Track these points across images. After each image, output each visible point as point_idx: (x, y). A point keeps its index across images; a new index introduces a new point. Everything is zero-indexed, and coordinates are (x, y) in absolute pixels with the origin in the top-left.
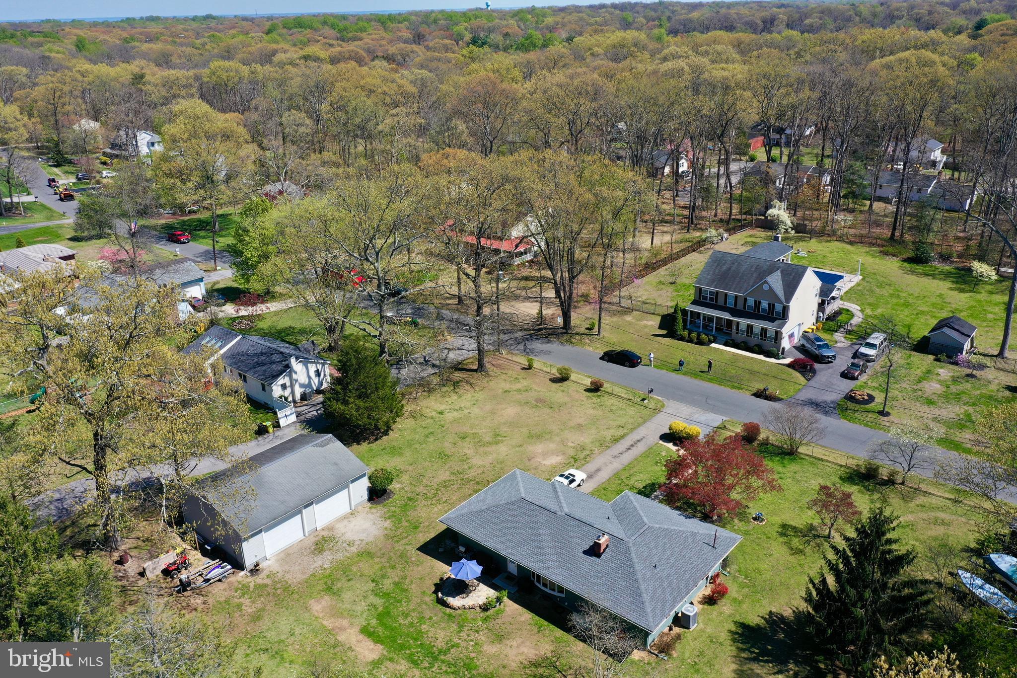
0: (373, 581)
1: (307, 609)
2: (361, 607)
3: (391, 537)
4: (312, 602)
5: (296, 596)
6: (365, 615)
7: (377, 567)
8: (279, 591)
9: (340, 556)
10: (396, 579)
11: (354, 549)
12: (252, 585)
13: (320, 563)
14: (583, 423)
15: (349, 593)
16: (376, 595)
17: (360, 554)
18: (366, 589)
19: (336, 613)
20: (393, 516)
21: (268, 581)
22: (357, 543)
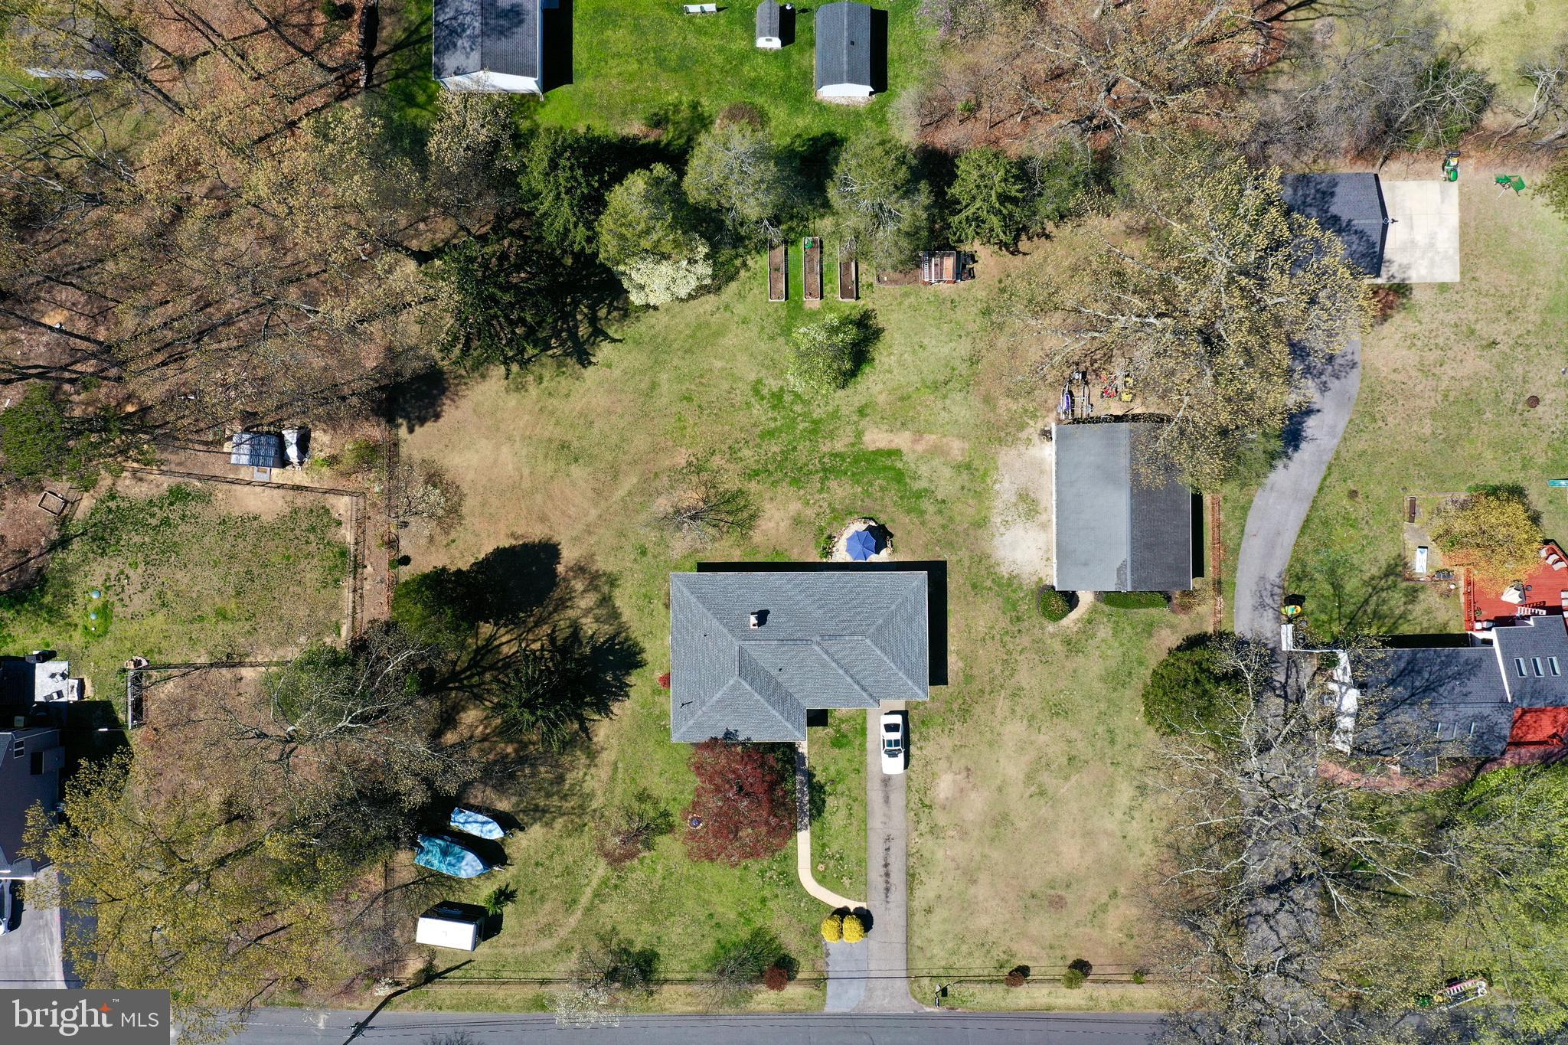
0: (944, 501)
1: (962, 437)
2: (924, 470)
3: (982, 559)
4: (967, 445)
5: (985, 440)
6: (913, 466)
7: (958, 518)
8: (1003, 434)
9: (998, 504)
10: (927, 517)
11: (997, 520)
12: (1032, 423)
13: (1006, 484)
14: (972, 890)
15: (948, 475)
16: (926, 490)
17: (986, 520)
18: (940, 489)
19: (936, 450)
20: (1010, 585)
21: (1023, 435)
22: (1002, 529)
